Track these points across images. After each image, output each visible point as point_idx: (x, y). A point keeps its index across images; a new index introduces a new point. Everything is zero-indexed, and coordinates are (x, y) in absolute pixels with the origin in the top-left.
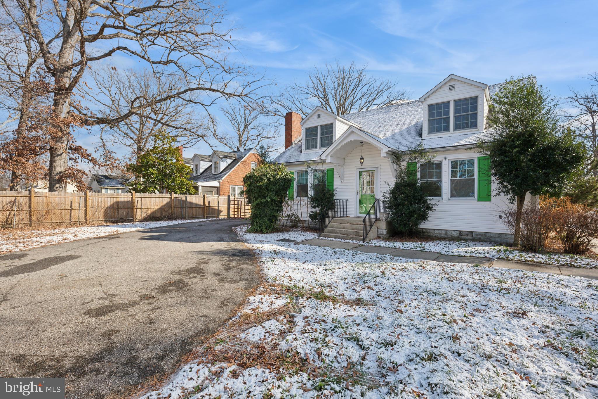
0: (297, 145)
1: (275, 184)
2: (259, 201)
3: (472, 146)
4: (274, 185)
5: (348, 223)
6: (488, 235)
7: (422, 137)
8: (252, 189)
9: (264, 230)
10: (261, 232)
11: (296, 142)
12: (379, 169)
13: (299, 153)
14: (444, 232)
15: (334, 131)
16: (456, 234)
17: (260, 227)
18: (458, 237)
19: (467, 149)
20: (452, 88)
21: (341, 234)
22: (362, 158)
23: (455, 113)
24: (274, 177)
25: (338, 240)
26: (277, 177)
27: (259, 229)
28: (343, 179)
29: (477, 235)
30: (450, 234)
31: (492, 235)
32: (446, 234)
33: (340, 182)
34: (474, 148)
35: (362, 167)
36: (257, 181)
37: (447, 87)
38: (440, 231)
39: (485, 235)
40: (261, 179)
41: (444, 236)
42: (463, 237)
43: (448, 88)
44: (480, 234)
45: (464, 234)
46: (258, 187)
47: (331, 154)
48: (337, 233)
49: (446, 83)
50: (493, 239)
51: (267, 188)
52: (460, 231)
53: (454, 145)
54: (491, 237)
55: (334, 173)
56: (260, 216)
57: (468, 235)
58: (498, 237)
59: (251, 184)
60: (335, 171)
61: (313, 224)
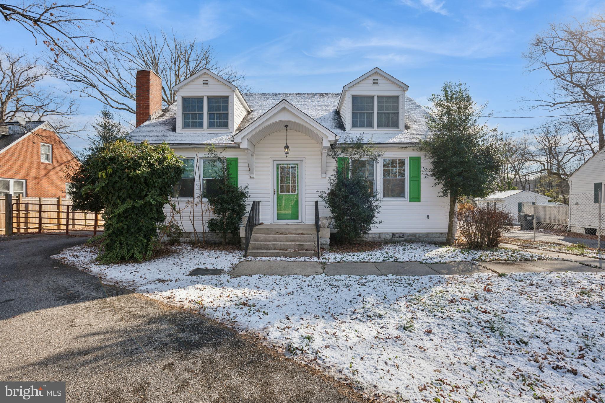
0: (158, 120)
1: (161, 174)
2: (128, 204)
3: (407, 145)
4: (160, 177)
5: (277, 233)
6: (417, 235)
7: (344, 130)
8: (116, 182)
9: (138, 256)
10: (133, 260)
11: (155, 117)
12: (303, 163)
13: (171, 132)
14: (377, 235)
15: (230, 108)
16: (389, 237)
17: (128, 251)
18: (391, 239)
19: (400, 148)
20: (376, 82)
21: (275, 249)
22: (287, 147)
23: (378, 109)
24: (160, 162)
25: (278, 258)
26: (165, 164)
27: (127, 256)
28: (253, 174)
29: (408, 236)
30: (383, 237)
31: (421, 235)
32: (379, 237)
33: (248, 176)
34: (409, 147)
35: (286, 159)
36: (129, 168)
37: (370, 81)
38: (374, 235)
39: (415, 236)
40: (137, 165)
41: (378, 239)
42: (396, 239)
43: (372, 82)
44: (411, 235)
45: (396, 236)
46: (130, 178)
47: (248, 137)
48: (269, 249)
49: (370, 76)
50: (422, 239)
51: (147, 182)
52: (393, 233)
53: (387, 142)
54: (420, 237)
55: (239, 165)
56: (127, 232)
57: (400, 237)
58: (427, 237)
59: (114, 172)
60: (239, 161)
61: (214, 237)
